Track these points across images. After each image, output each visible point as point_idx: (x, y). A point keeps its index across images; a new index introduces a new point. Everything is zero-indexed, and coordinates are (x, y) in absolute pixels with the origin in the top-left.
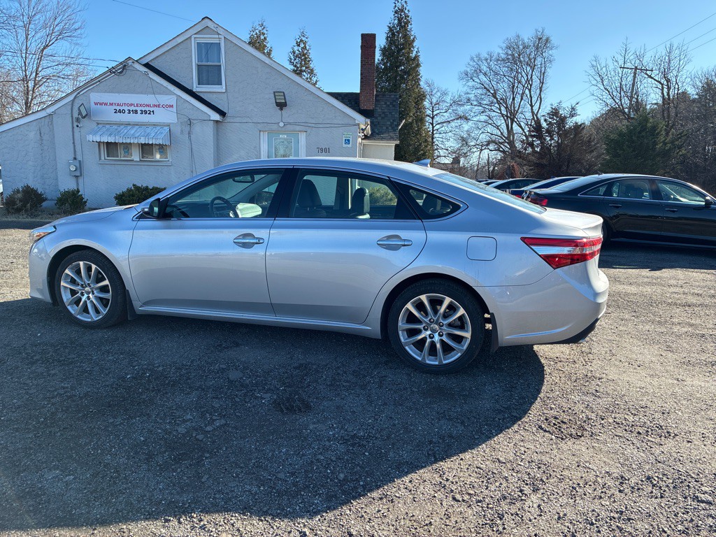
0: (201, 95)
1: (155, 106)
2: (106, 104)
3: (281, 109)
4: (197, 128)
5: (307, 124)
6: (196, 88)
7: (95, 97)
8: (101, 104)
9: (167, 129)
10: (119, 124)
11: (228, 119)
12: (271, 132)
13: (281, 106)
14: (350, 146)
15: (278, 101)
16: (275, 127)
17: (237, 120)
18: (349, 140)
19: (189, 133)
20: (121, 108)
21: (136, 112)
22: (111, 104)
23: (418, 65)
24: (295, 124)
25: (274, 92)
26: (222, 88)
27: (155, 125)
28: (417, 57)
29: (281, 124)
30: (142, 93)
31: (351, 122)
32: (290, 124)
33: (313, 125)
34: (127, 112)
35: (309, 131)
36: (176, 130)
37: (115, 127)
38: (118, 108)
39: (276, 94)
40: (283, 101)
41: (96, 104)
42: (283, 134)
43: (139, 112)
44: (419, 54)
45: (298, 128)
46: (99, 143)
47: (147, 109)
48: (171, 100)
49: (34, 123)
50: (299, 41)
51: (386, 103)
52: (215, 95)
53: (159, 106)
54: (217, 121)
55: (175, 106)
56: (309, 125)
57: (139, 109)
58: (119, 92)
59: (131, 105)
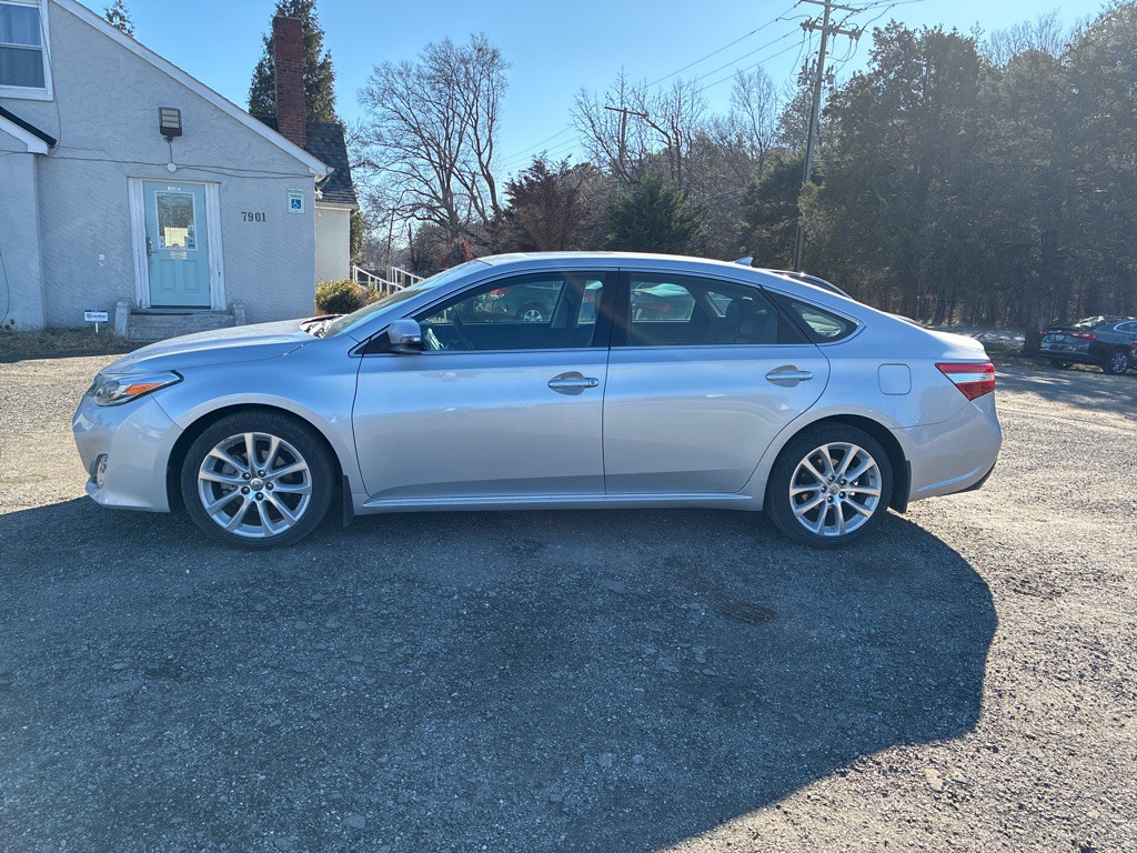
3: (170, 140)
5: (220, 171)
11: (60, 153)
12: (148, 181)
13: (171, 133)
14: (301, 211)
15: (165, 125)
16: (158, 171)
17: (81, 154)
18: (299, 202)
23: (330, 78)
24: (198, 168)
25: (160, 109)
26: (46, 93)
28: (325, 66)
29: (172, 167)
31: (302, 171)
32: (188, 167)
33: (231, 172)
35: (224, 182)
39: (163, 112)
40: (176, 126)
42: (173, 184)
44: (329, 60)
45: (203, 176)
51: (323, 140)
52: (30, 106)
54: (37, 155)
56: (226, 171)
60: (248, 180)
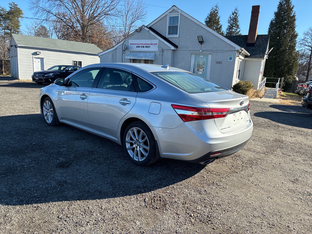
0: (169, 39)
1: (151, 44)
2: (134, 44)
3: (201, 44)
4: (165, 53)
5: (212, 51)
6: (167, 36)
7: (131, 41)
8: (132, 44)
9: (154, 53)
10: (138, 52)
11: (178, 49)
12: (196, 54)
13: (201, 42)
14: (232, 61)
15: (199, 40)
16: (198, 52)
17: (182, 49)
18: (231, 58)
19: (162, 55)
20: (139, 45)
21: (144, 47)
22: (136, 44)
23: (295, 20)
24: (207, 51)
26: (177, 36)
27: (150, 52)
28: (294, 16)
29: (201, 51)
30: (146, 39)
31: (233, 49)
32: (204, 51)
33: (215, 51)
34: (141, 47)
35: (213, 54)
36: (158, 54)
37: (136, 53)
38: (138, 45)
39: (199, 37)
40: (202, 40)
41: (131, 44)
42: (201, 55)
43: (145, 47)
45: (208, 52)
46: (130, 59)
47: (148, 45)
48: (156, 41)
49: (111, 52)
50: (234, 12)
51: (262, 40)
52: (174, 39)
53: (152, 44)
54: (174, 50)
55: (158, 44)
56: (213, 51)
57: (145, 46)
58: (138, 39)
59: (142, 44)
60: (219, 53)
